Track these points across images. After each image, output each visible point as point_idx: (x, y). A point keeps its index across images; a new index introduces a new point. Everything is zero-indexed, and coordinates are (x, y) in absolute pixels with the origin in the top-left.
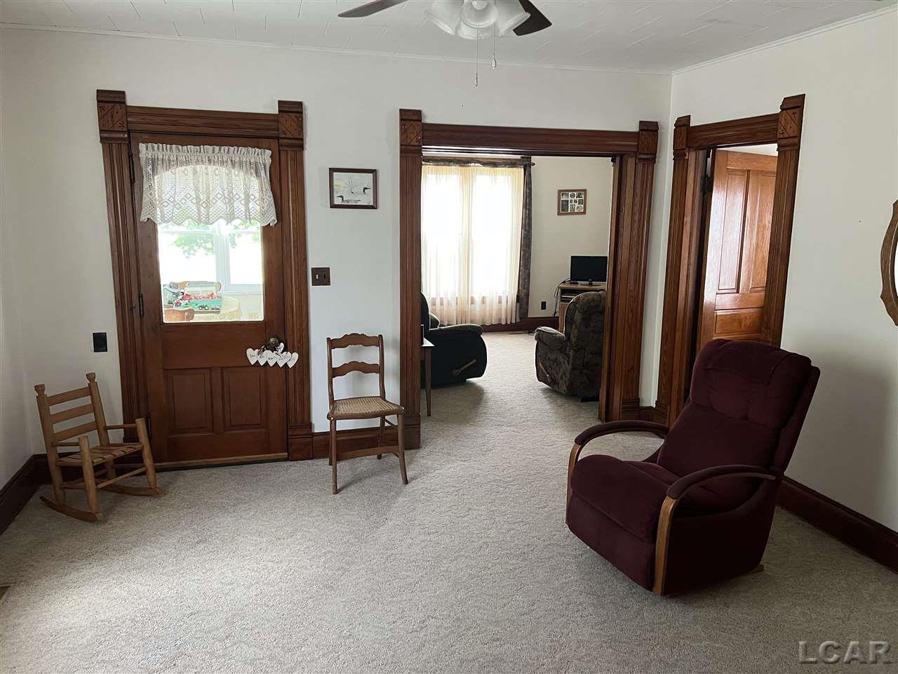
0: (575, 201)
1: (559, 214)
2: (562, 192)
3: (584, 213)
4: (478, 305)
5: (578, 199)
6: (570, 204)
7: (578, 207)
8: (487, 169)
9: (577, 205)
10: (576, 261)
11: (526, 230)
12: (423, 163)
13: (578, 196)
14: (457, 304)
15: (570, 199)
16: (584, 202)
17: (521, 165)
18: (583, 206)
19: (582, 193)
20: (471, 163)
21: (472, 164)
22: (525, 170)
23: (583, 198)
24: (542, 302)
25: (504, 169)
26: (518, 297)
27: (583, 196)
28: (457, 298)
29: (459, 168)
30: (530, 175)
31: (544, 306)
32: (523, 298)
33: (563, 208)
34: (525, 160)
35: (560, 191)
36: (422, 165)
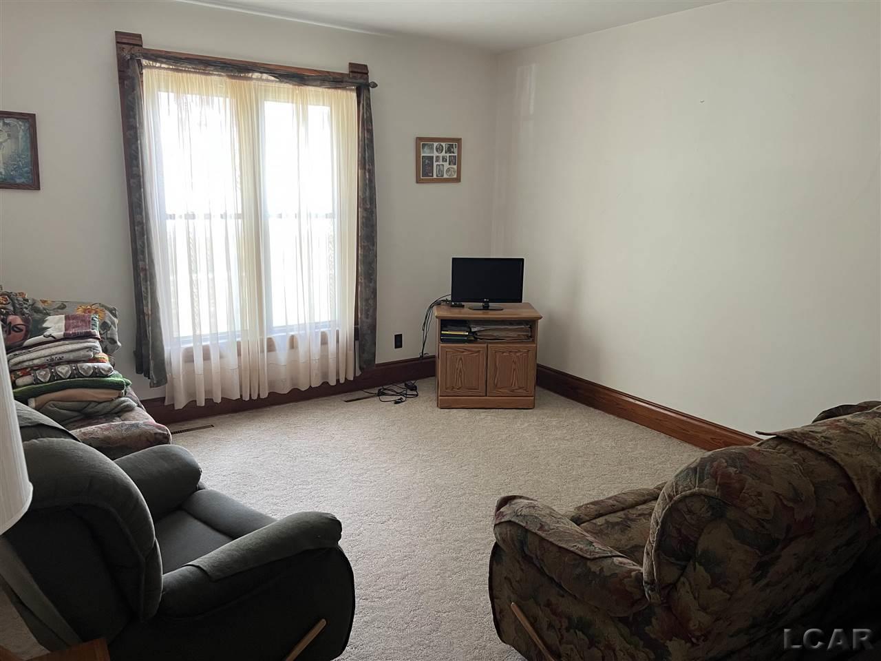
0: (444, 159)
1: (418, 181)
2: (422, 142)
3: (458, 180)
4: (282, 354)
5: (448, 155)
6: (435, 164)
7: (448, 170)
8: (287, 87)
9: (446, 165)
10: (460, 266)
11: (365, 209)
12: (144, 62)
13: (449, 150)
14: (239, 354)
15: (435, 154)
16: (456, 161)
17: (352, 84)
18: (455, 167)
19: (454, 144)
20: (254, 71)
21: (256, 75)
22: (358, 96)
23: (456, 154)
24: (396, 336)
25: (320, 89)
26: (356, 330)
27: (456, 150)
28: (239, 344)
29: (228, 80)
30: (369, 105)
31: (398, 341)
32: (365, 333)
33: (425, 171)
34: (359, 75)
35: (419, 139)
36: (141, 66)
